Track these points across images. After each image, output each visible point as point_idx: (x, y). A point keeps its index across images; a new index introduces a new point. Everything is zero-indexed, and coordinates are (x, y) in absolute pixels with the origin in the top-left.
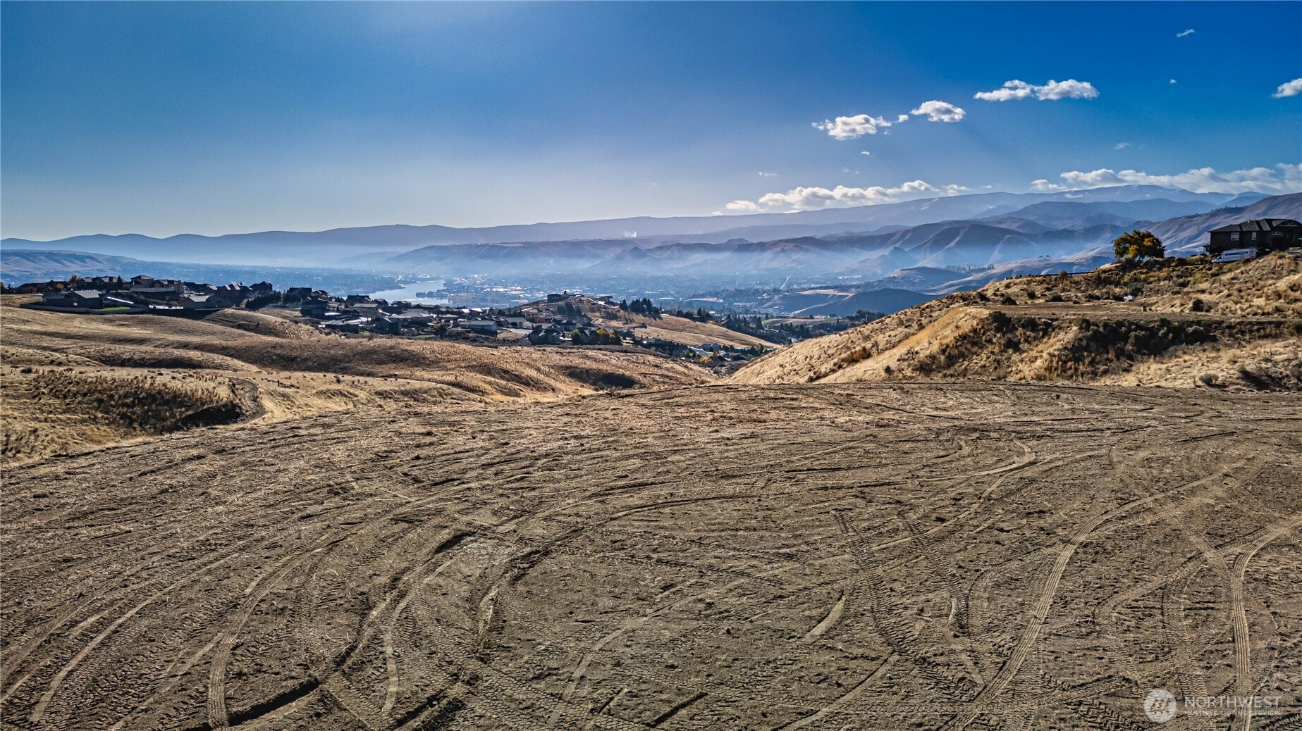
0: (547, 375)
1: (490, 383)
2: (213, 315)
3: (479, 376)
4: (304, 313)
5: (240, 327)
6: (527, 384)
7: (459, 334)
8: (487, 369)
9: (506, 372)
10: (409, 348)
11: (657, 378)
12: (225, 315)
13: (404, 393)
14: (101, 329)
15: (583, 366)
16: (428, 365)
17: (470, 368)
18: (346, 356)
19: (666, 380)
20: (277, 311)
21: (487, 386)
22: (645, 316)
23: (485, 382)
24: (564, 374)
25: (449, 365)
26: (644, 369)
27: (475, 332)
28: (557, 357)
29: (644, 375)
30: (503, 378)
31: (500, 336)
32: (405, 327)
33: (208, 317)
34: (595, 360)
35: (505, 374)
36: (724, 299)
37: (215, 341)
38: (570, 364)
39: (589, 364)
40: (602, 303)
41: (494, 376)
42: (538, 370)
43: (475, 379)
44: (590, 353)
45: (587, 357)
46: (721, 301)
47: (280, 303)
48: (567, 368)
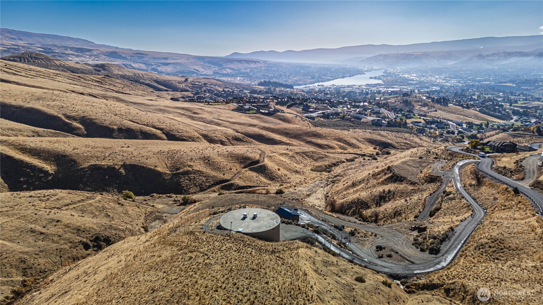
0: (360, 142)
1: (338, 145)
2: (275, 115)
3: (336, 142)
4: (303, 109)
5: (280, 119)
6: (350, 145)
7: (348, 119)
8: (340, 140)
9: (345, 141)
10: (319, 132)
11: (402, 144)
12: (277, 115)
13: (302, 153)
14: (248, 121)
15: (376, 139)
16: (322, 138)
17: (335, 139)
18: (301, 133)
19: (406, 145)
20: (296, 108)
21: (337, 147)
22: (441, 105)
23: (337, 145)
24: (367, 141)
25: (329, 138)
26: (399, 140)
27: (354, 118)
28: (369, 134)
29: (397, 143)
30: (344, 143)
31: (362, 120)
32: (332, 115)
33: (273, 115)
34: (382, 136)
35: (346, 142)
36: (516, 85)
37: (272, 126)
38: (371, 138)
39: (379, 138)
40: (424, 98)
41: (341, 142)
42: (358, 140)
43: (334, 143)
44: (383, 133)
45: (380, 135)
46: (515, 85)
47: (297, 106)
48: (369, 139)
